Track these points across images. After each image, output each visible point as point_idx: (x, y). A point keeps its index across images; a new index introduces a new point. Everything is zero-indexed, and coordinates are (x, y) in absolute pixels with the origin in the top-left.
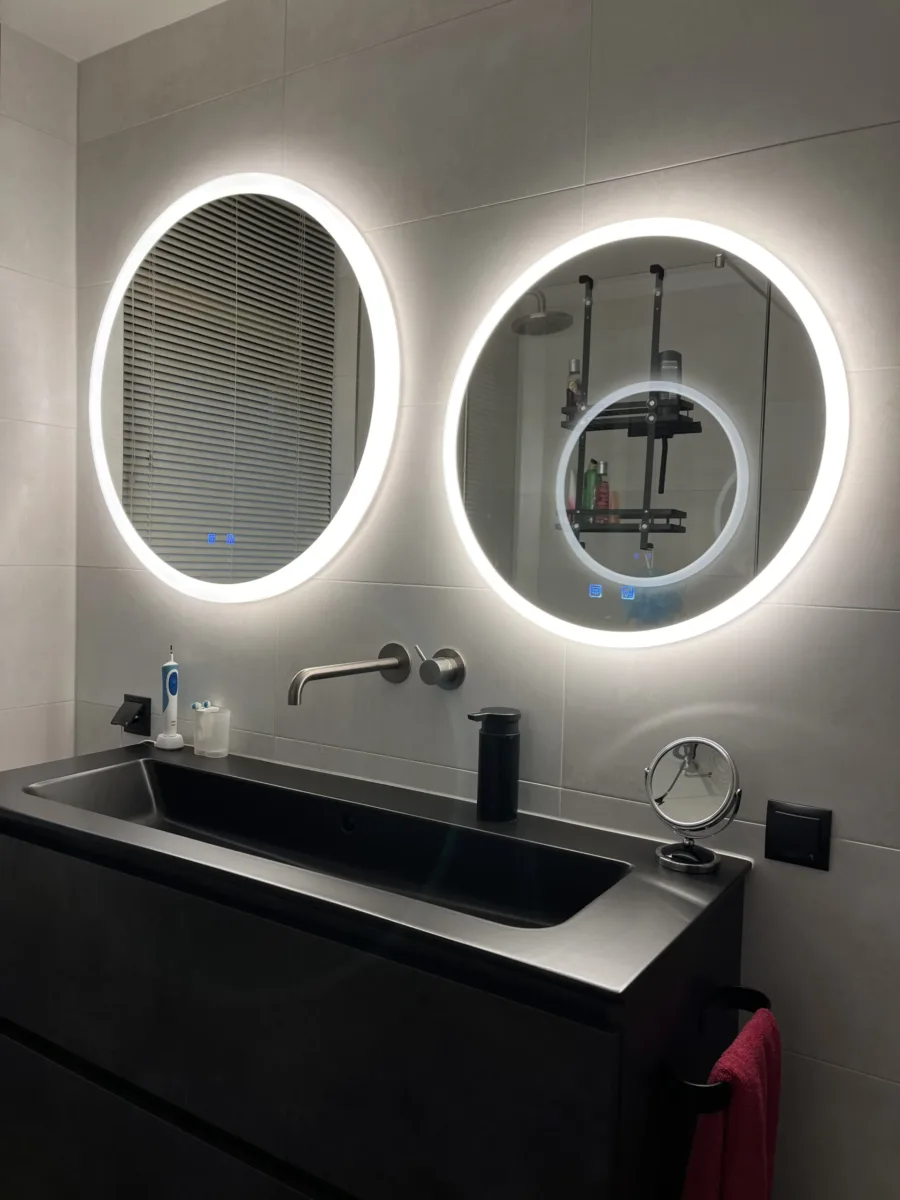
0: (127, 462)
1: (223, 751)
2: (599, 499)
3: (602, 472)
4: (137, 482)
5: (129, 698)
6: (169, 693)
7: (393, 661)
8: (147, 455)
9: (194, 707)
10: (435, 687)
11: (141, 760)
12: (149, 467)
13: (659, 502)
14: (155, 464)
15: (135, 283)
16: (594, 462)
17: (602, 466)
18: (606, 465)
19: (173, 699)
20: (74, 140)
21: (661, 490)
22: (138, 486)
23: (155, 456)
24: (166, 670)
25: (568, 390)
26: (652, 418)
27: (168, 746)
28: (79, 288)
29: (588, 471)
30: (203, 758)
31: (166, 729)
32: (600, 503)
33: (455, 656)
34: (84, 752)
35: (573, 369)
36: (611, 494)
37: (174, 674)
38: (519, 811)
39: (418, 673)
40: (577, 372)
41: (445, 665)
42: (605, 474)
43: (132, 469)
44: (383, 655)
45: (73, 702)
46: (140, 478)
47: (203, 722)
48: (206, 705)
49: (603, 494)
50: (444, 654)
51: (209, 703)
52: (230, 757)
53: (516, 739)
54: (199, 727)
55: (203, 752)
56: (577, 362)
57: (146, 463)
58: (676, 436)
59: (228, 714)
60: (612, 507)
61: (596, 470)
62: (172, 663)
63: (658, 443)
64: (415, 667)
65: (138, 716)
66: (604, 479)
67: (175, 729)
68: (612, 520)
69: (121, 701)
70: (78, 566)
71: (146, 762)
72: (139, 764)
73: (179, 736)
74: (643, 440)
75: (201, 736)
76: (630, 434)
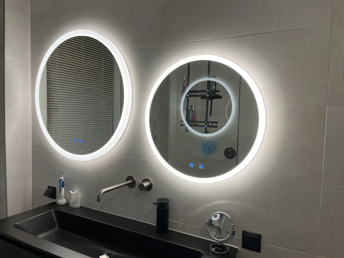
0: (48, 110)
1: (78, 205)
2: (193, 117)
3: (193, 110)
4: (52, 116)
5: (49, 187)
6: (61, 187)
7: (130, 181)
8: (55, 107)
9: (69, 192)
11: (52, 210)
12: (56, 111)
13: (210, 119)
14: (58, 110)
15: (50, 58)
16: (191, 106)
17: (194, 108)
18: (195, 107)
19: (63, 189)
20: (30, 14)
21: (211, 115)
22: (52, 117)
23: (58, 108)
24: (60, 180)
25: (183, 85)
26: (208, 95)
27: (61, 204)
28: (32, 60)
29: (190, 109)
30: (72, 208)
31: (60, 198)
32: (193, 119)
33: (149, 181)
34: (35, 207)
35: (185, 79)
36: (196, 116)
37: (63, 181)
38: (169, 229)
39: (138, 186)
40: (186, 80)
41: (146, 184)
42: (194, 110)
43: (50, 112)
44: (127, 180)
45: (32, 187)
46: (52, 115)
47: (72, 197)
48: (73, 191)
49: (194, 116)
50: (146, 180)
51: (74, 190)
52: (81, 207)
53: (168, 209)
54: (71, 198)
55: (72, 206)
56: (186, 77)
57: (55, 110)
58: (214, 99)
59: (80, 194)
60: (197, 120)
61: (192, 109)
62: (62, 178)
63: (210, 101)
64: (137, 184)
65: (52, 193)
66: (194, 111)
67: (63, 198)
68: (197, 123)
69: (47, 188)
70: (32, 145)
71: (54, 211)
72: (51, 211)
73: (65, 200)
74: (205, 100)
75: (71, 201)
76: (201, 98)
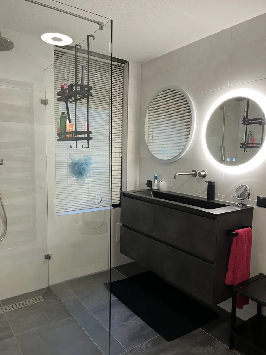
6: (155, 180)
9: (160, 182)
10: (201, 177)
16: (250, 132)
20: (141, 79)
24: (155, 175)
25: (244, 115)
26: (263, 121)
27: (155, 189)
31: (154, 186)
32: (251, 141)
33: (205, 172)
35: (245, 110)
36: (254, 139)
42: (253, 134)
44: (192, 172)
45: (139, 182)
55: (161, 190)
59: (165, 183)
64: (198, 174)
65: (150, 184)
68: (254, 145)
69: (147, 182)
70: (140, 157)
71: (152, 192)
73: (157, 187)
75: (161, 187)
